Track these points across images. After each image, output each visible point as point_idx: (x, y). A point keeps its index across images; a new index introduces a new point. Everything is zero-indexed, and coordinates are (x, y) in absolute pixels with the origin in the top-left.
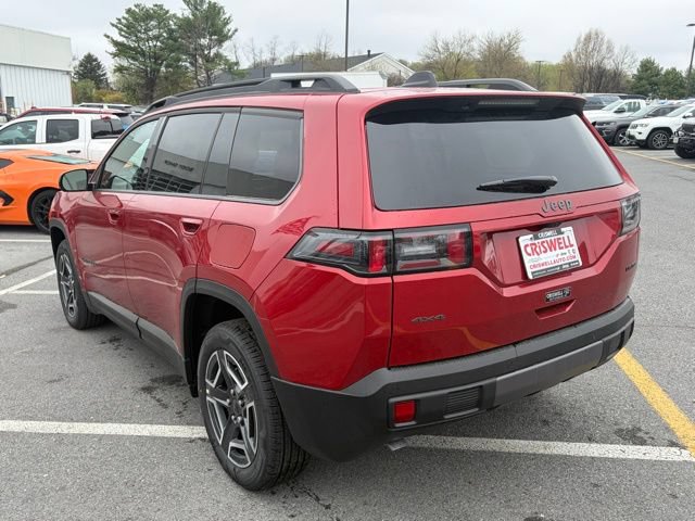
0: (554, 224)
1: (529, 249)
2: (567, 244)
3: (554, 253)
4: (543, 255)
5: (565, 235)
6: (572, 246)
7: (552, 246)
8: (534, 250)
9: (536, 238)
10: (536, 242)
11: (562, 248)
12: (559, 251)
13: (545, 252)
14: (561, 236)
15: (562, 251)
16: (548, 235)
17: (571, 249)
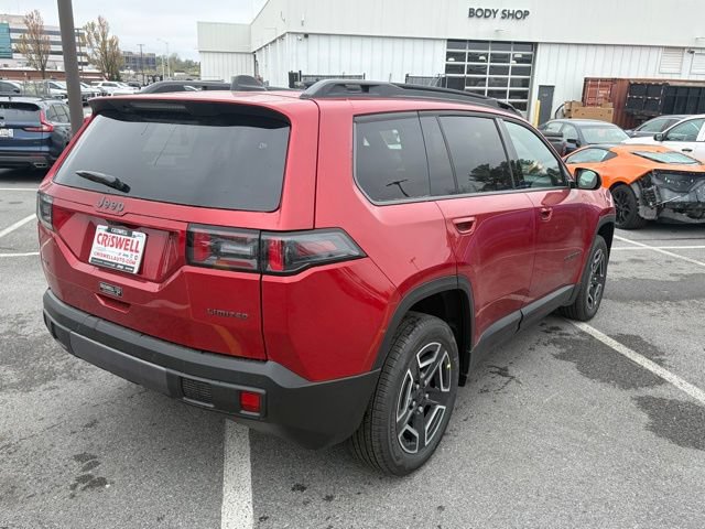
0: (131, 227)
1: (101, 238)
2: (134, 248)
3: (118, 250)
4: (108, 248)
5: (135, 240)
6: (137, 252)
7: (119, 244)
8: (104, 241)
9: (109, 231)
10: (109, 234)
11: (125, 249)
12: (122, 251)
13: (112, 246)
14: (131, 239)
15: (126, 253)
16: (120, 233)
17: (135, 254)
